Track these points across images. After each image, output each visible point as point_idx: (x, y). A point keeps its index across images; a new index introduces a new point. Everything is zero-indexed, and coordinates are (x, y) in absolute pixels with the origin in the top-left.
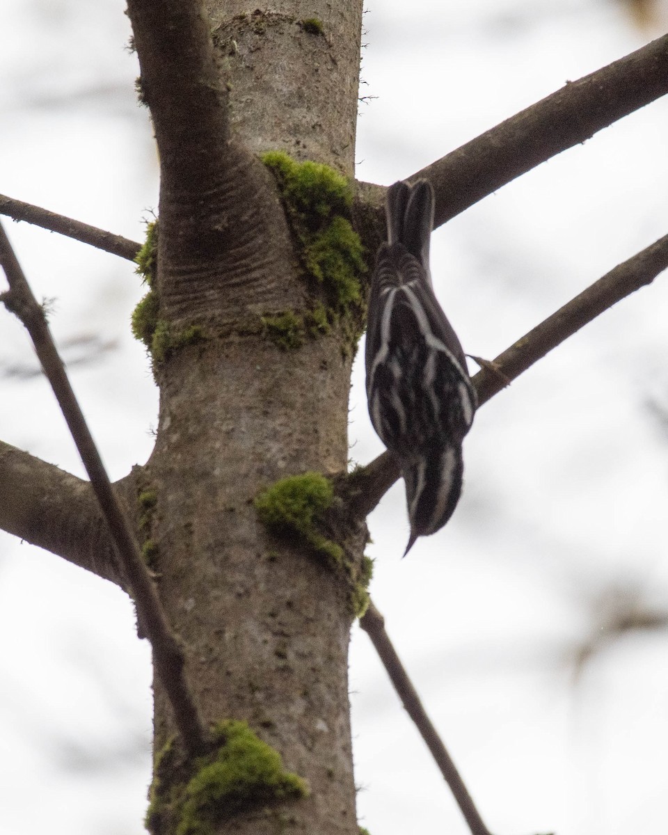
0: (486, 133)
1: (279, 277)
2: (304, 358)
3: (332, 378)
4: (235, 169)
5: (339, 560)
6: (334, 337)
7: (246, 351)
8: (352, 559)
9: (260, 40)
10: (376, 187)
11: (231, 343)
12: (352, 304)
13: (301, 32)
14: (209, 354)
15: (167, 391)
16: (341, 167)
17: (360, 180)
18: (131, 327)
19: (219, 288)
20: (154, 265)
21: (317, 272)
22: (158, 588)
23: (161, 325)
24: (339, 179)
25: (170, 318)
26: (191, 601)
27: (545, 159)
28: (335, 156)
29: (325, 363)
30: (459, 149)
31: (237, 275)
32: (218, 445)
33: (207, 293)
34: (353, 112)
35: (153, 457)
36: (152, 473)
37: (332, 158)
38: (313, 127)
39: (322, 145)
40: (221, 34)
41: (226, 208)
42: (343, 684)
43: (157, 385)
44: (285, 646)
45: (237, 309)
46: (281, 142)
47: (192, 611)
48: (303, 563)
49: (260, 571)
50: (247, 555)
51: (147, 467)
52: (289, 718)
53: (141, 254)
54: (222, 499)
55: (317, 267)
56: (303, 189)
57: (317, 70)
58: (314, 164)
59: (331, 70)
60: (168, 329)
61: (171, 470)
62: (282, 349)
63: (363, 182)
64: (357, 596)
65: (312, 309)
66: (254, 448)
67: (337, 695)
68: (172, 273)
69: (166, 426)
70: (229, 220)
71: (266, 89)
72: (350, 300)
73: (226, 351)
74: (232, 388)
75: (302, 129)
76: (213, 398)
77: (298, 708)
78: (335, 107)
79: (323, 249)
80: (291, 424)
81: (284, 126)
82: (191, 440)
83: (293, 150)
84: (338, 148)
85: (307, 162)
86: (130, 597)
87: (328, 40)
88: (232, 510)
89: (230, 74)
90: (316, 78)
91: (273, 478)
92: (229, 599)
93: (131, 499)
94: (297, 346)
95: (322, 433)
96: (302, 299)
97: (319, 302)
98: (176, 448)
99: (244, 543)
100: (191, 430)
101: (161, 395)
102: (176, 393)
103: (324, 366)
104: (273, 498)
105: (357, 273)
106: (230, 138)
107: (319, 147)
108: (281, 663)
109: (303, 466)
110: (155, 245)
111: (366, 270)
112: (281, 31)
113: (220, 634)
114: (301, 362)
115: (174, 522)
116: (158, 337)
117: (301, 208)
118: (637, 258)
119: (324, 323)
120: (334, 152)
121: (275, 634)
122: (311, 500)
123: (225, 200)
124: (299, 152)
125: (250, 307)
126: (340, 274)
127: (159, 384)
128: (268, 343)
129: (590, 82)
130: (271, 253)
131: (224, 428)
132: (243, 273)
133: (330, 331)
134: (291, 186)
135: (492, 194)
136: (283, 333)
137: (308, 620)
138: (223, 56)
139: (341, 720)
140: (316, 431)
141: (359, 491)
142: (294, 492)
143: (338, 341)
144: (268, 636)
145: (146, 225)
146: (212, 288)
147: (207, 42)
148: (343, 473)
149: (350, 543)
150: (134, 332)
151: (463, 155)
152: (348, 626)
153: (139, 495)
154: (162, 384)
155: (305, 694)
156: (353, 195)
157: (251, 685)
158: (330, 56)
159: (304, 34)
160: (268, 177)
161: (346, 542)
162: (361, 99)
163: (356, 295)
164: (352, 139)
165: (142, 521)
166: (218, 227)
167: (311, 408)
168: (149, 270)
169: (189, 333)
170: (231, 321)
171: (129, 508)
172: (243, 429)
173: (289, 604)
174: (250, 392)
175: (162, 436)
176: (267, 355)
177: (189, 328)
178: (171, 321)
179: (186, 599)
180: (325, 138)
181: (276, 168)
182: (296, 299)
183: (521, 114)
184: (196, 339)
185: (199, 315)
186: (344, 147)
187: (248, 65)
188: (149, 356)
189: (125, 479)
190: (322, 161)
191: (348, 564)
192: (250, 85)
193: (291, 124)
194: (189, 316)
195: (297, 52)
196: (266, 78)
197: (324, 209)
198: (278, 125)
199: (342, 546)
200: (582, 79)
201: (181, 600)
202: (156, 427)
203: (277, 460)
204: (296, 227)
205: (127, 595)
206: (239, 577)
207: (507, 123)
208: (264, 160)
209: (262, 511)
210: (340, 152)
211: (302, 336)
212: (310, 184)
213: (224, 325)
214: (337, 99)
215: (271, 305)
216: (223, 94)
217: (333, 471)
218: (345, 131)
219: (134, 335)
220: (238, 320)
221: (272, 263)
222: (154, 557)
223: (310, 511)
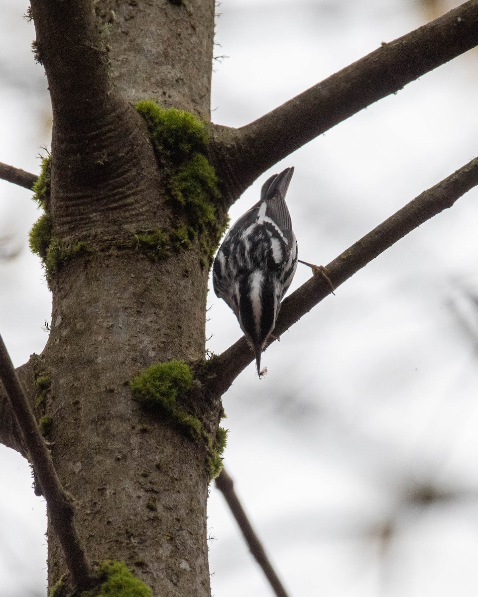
0: (317, 86)
1: (149, 202)
2: (170, 268)
3: (193, 283)
4: (114, 114)
5: (198, 431)
6: (194, 251)
7: (123, 262)
8: (209, 431)
9: (134, 10)
10: (228, 129)
11: (110, 256)
12: (209, 224)
13: (166, 4)
14: (93, 264)
15: (59, 294)
16: (199, 113)
17: (215, 123)
18: (29, 242)
19: (100, 211)
20: (48, 193)
21: (180, 198)
22: (52, 454)
23: (54, 241)
24: (198, 123)
25: (60, 235)
26: (79, 464)
27: (365, 106)
28: (195, 104)
29: (187, 272)
30: (295, 98)
31: (115, 201)
32: (100, 338)
33: (91, 216)
34: (208, 69)
35: (47, 348)
36: (47, 361)
37: (192, 106)
38: (177, 81)
39: (184, 95)
40: (102, 5)
41: (105, 146)
42: (202, 532)
43: (50, 291)
44: (154, 500)
45: (116, 228)
46: (150, 93)
47: (79, 472)
48: (169, 434)
49: (135, 440)
50: (124, 427)
51: (43, 356)
52: (159, 559)
53: (37, 184)
54: (103, 382)
55: (180, 194)
56: (169, 130)
57: (179, 35)
58: (177, 111)
59: (191, 35)
60: (60, 244)
61: (62, 358)
62: (152, 261)
63: (217, 125)
64: (213, 460)
65: (176, 228)
66: (129, 340)
67: (197, 540)
68: (63, 199)
69: (57, 324)
70: (108, 155)
71: (139, 50)
72: (207, 220)
73: (106, 262)
74: (112, 292)
75: (168, 82)
76: (96, 300)
77: (165, 550)
78: (194, 64)
79: (185, 179)
80: (159, 322)
81: (153, 80)
82: (77, 334)
83: (160, 99)
84: (197, 97)
85: (171, 109)
86: (29, 462)
87: (188, 10)
88: (112, 391)
89: (109, 38)
90: (179, 41)
91: (145, 365)
92: (109, 462)
93: (30, 382)
94: (163, 258)
95: (185, 329)
96: (168, 220)
97: (181, 223)
98: (66, 341)
99: (121, 417)
100: (78, 326)
101: (54, 298)
102: (66, 296)
103: (186, 274)
104: (145, 381)
105: (212, 199)
106: (108, 90)
107: (181, 97)
108: (152, 514)
109: (169, 356)
110: (48, 176)
111: (220, 196)
112: (151, 3)
113: (102, 490)
114: (167, 271)
115: (64, 401)
116: (51, 251)
117: (167, 146)
118: (439, 186)
119: (186, 240)
120: (193, 101)
121: (147, 491)
122: (175, 382)
123: (105, 140)
124: (165, 101)
125: (126, 226)
126: (199, 199)
127: (52, 289)
128: (141, 256)
129: (401, 43)
130: (142, 182)
131: (105, 324)
132: (120, 199)
133: (191, 246)
134: (159, 128)
135: (321, 135)
136: (153, 247)
137: (174, 480)
138: (103, 23)
139: (200, 561)
140: (180, 327)
141: (215, 375)
142: (161, 376)
143: (197, 253)
144: (141, 493)
145: (41, 160)
146: (95, 211)
147: (90, 12)
148: (201, 361)
149: (207, 418)
150: (31, 247)
151: (298, 103)
152: (206, 485)
153: (36, 379)
154: (55, 289)
155: (172, 539)
156: (209, 135)
157: (127, 532)
158: (190, 23)
159: (169, 5)
160: (140, 121)
161: (204, 417)
162: (215, 58)
163: (212, 216)
164: (208, 90)
165: (39, 400)
166: (100, 162)
167: (176, 308)
168: (44, 197)
169: (76, 248)
170: (110, 238)
171: (28, 390)
172: (121, 326)
173: (158, 467)
174: (126, 295)
175: (55, 331)
176: (139, 266)
177: (77, 243)
178: (62, 237)
179: (74, 463)
180: (186, 89)
181: (147, 114)
182: (163, 219)
183: (345, 70)
184: (83, 252)
185: (84, 233)
186: (201, 97)
187: (123, 30)
188: (43, 267)
189: (24, 366)
190: (184, 108)
191: (206, 434)
192: (125, 46)
193: (158, 78)
194: (77, 234)
195: (164, 20)
196: (138, 41)
197: (186, 147)
198: (148, 79)
199: (201, 420)
200: (396, 41)
201: (71, 464)
202: (50, 324)
203: (148, 351)
204: (163, 161)
205: (26, 460)
206: (117, 445)
207: (334, 78)
208: (137, 107)
209: (136, 391)
210: (198, 101)
211: (167, 250)
212: (174, 127)
213: (106, 241)
214: (196, 58)
215: (143, 225)
216: (103, 53)
217: (193, 359)
218: (202, 84)
219: (31, 250)
220: (116, 237)
221: (143, 191)
222: (48, 429)
223: (175, 391)
